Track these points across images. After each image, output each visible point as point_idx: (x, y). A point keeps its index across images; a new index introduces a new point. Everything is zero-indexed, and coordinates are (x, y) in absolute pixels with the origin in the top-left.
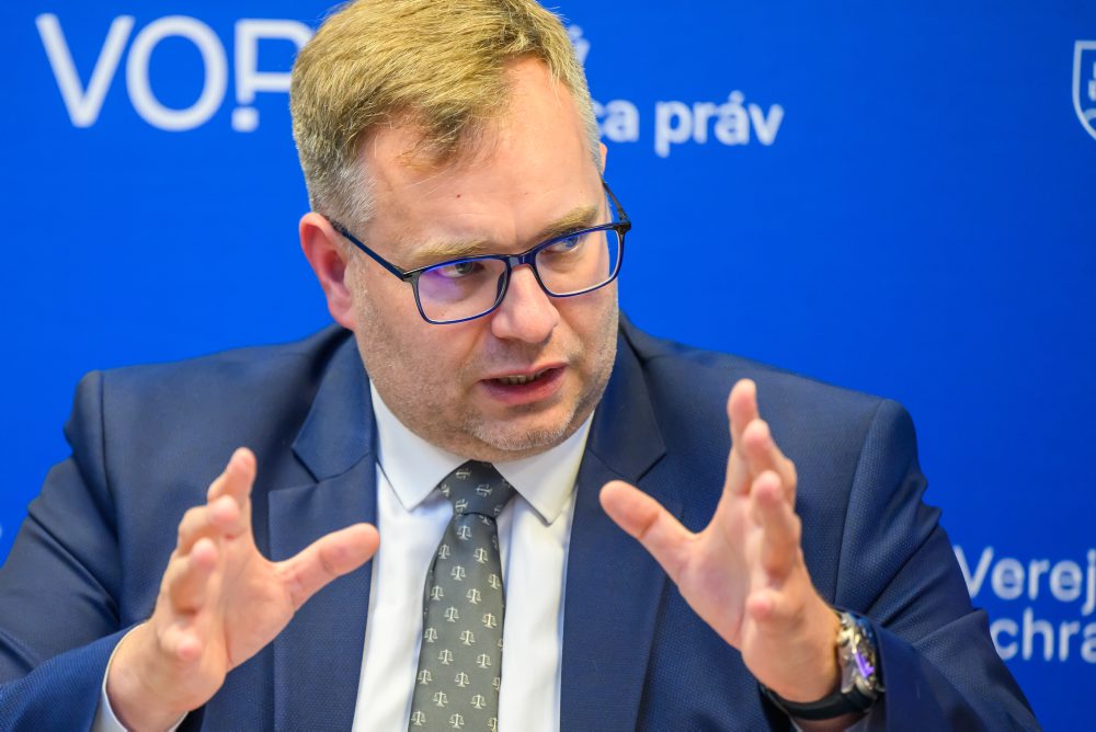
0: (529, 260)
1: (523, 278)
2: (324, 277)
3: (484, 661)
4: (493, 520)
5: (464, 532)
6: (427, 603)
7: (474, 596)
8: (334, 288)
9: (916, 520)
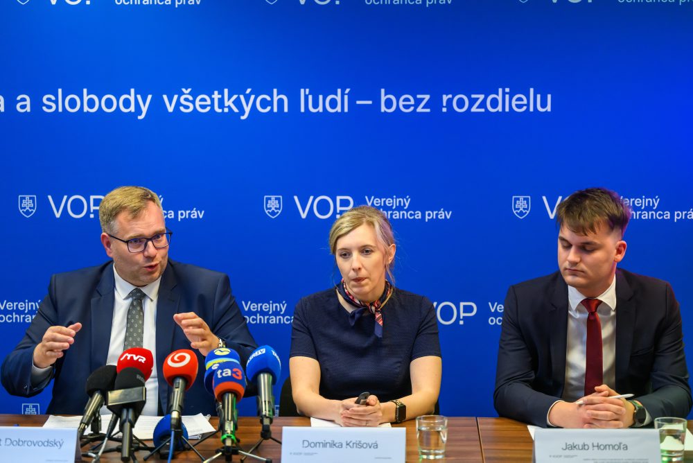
0: (151, 239)
1: (150, 243)
2: (106, 247)
3: (140, 331)
4: (141, 301)
5: (135, 303)
6: (128, 318)
7: (137, 317)
8: (108, 249)
9: (230, 300)
